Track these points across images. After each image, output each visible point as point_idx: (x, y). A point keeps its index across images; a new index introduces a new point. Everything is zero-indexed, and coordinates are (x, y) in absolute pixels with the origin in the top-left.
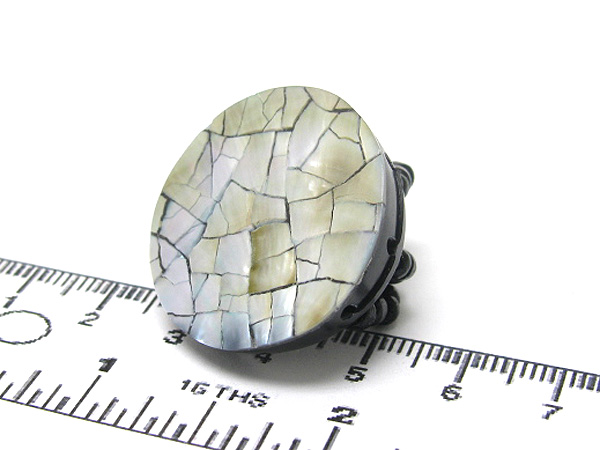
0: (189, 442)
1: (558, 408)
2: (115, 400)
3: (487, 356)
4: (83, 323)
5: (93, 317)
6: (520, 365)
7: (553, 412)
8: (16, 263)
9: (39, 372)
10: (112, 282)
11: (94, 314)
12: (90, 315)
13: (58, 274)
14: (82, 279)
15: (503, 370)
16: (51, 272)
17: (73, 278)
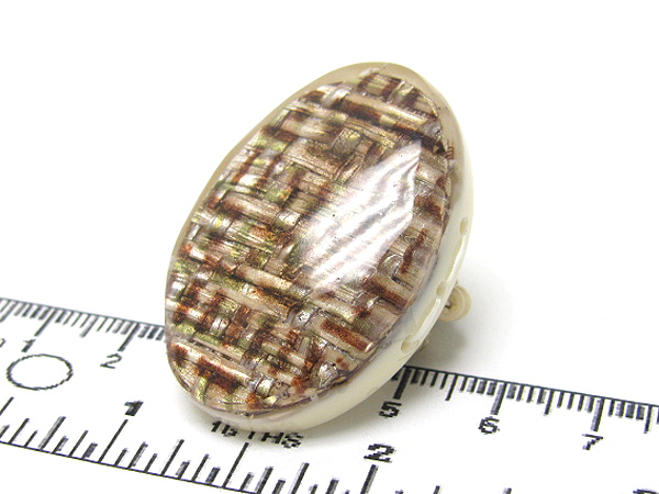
0: (224, 487)
1: (598, 438)
2: (144, 445)
3: (522, 386)
4: (105, 365)
5: (115, 358)
6: (557, 395)
7: (593, 442)
8: (31, 305)
9: (63, 419)
10: (132, 322)
11: (116, 355)
12: (112, 356)
13: (76, 315)
14: (101, 320)
15: (540, 400)
16: (69, 313)
17: (92, 319)
